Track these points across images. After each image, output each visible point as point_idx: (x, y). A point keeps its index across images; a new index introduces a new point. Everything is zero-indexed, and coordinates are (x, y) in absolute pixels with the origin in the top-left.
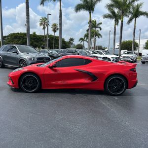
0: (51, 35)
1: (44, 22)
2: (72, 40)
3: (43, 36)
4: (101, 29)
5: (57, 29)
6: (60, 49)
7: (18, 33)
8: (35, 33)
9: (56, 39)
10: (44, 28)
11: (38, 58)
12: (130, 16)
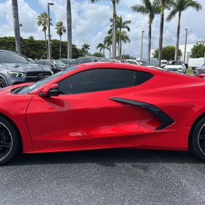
0: (55, 40)
1: (45, 20)
2: (86, 47)
3: (44, 42)
4: (129, 30)
5: (65, 31)
6: (69, 60)
7: (6, 38)
8: (32, 38)
9: (64, 45)
10: (45, 29)
11: (29, 74)
12: (172, 9)
